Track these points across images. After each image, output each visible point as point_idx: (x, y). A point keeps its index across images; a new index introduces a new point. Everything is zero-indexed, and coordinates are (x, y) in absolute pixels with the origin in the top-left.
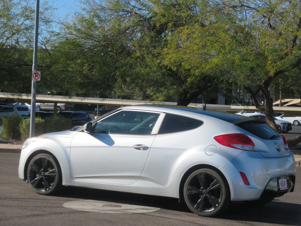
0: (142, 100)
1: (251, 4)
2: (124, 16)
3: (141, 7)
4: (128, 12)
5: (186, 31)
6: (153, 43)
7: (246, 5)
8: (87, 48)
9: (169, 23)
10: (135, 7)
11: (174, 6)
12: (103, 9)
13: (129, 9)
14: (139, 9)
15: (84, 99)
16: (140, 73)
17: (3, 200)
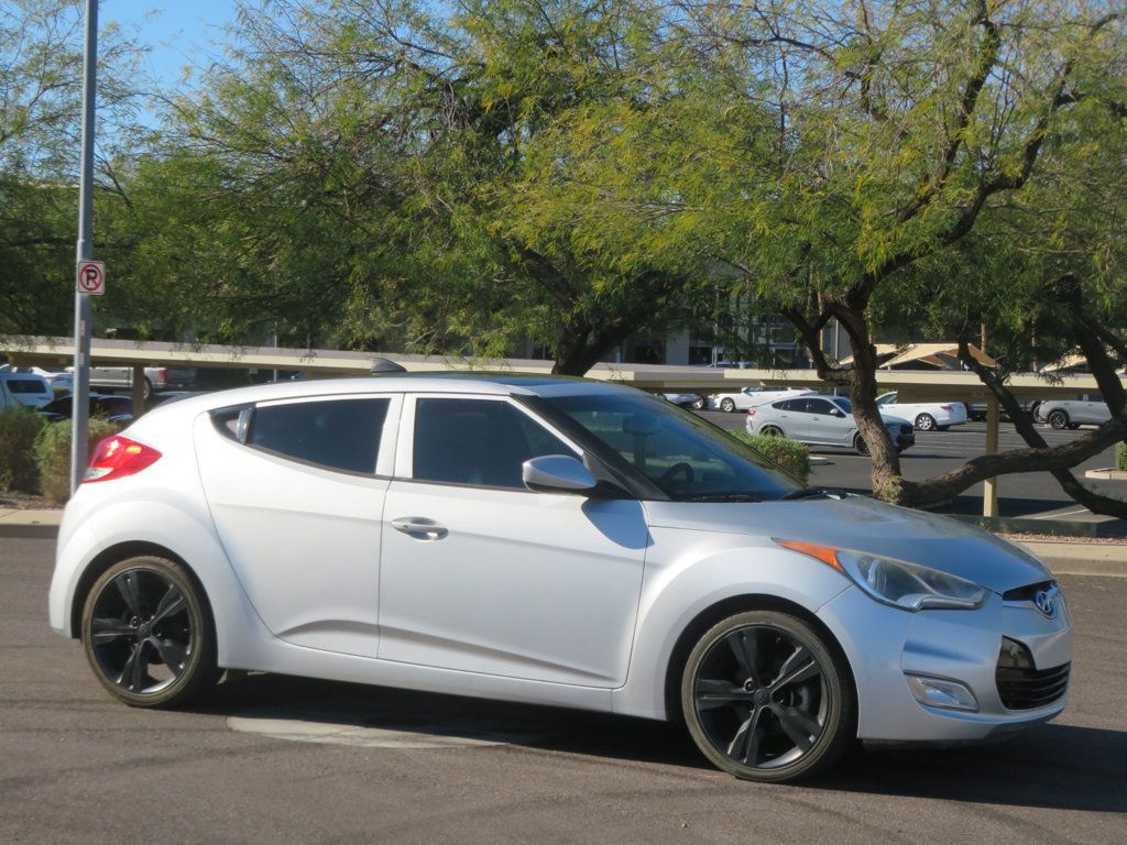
0: (435, 353)
1: (803, 34)
2: (375, 75)
3: (431, 46)
4: (386, 61)
5: (588, 126)
6: (474, 165)
7: (786, 37)
8: (250, 184)
9: (525, 96)
10: (410, 45)
11: (541, 41)
12: (304, 51)
13: (390, 53)
14: (425, 52)
15: (244, 353)
16: (432, 265)
17: (22, 708)
